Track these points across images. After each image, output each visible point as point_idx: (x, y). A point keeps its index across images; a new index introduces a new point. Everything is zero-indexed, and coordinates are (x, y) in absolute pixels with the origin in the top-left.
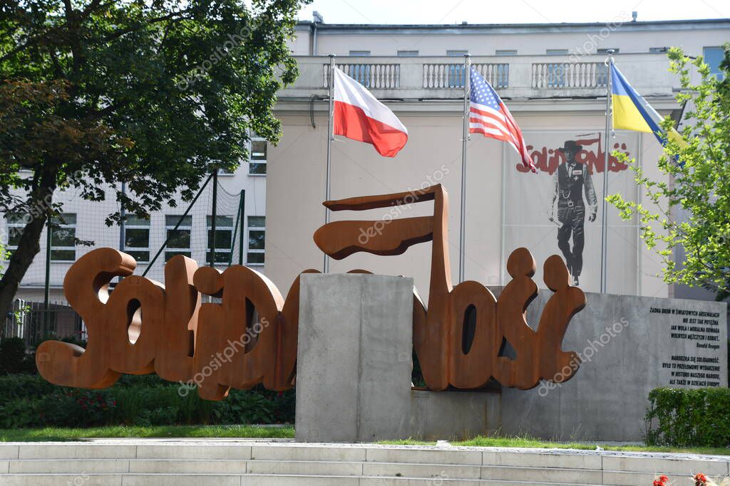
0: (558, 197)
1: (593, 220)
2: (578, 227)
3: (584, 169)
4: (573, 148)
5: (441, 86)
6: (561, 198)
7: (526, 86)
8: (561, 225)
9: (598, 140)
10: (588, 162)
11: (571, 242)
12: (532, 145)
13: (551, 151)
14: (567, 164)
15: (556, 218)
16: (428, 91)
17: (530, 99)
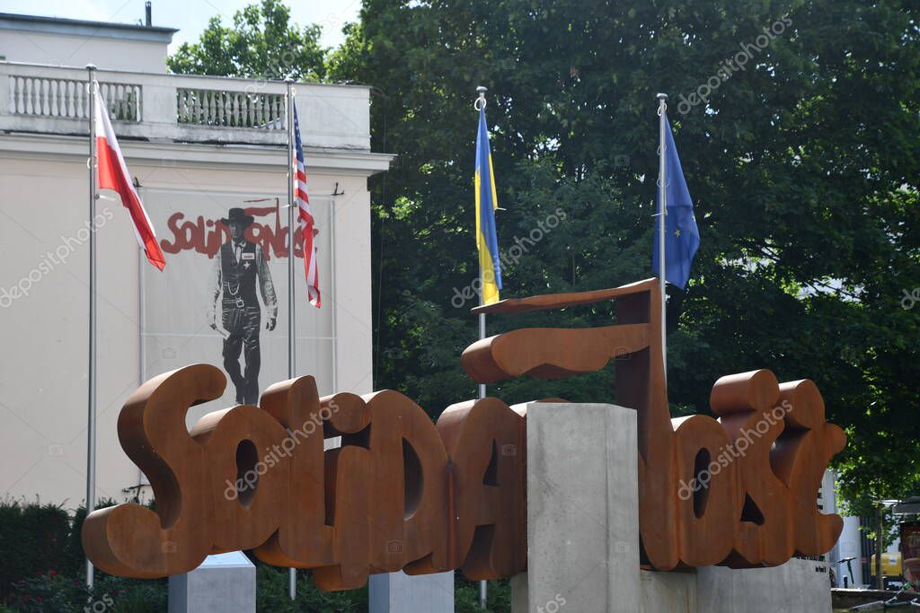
0: (222, 292)
1: (272, 329)
2: (250, 340)
3: (257, 252)
4: (241, 219)
6: (226, 295)
7: (170, 121)
8: (228, 334)
9: (276, 210)
10: (262, 242)
11: (242, 360)
12: (182, 212)
13: (210, 223)
14: (233, 243)
15: (220, 324)
17: (176, 141)
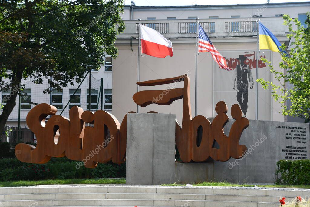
0: (237, 79)
1: (252, 89)
2: (245, 92)
3: (248, 67)
4: (243, 58)
5: (186, 32)
6: (238, 80)
7: (223, 31)
8: (238, 91)
9: (254, 55)
10: (249, 64)
11: (242, 98)
13: (233, 60)
14: (240, 65)
15: (236, 88)
16: (180, 34)
17: (224, 37)
